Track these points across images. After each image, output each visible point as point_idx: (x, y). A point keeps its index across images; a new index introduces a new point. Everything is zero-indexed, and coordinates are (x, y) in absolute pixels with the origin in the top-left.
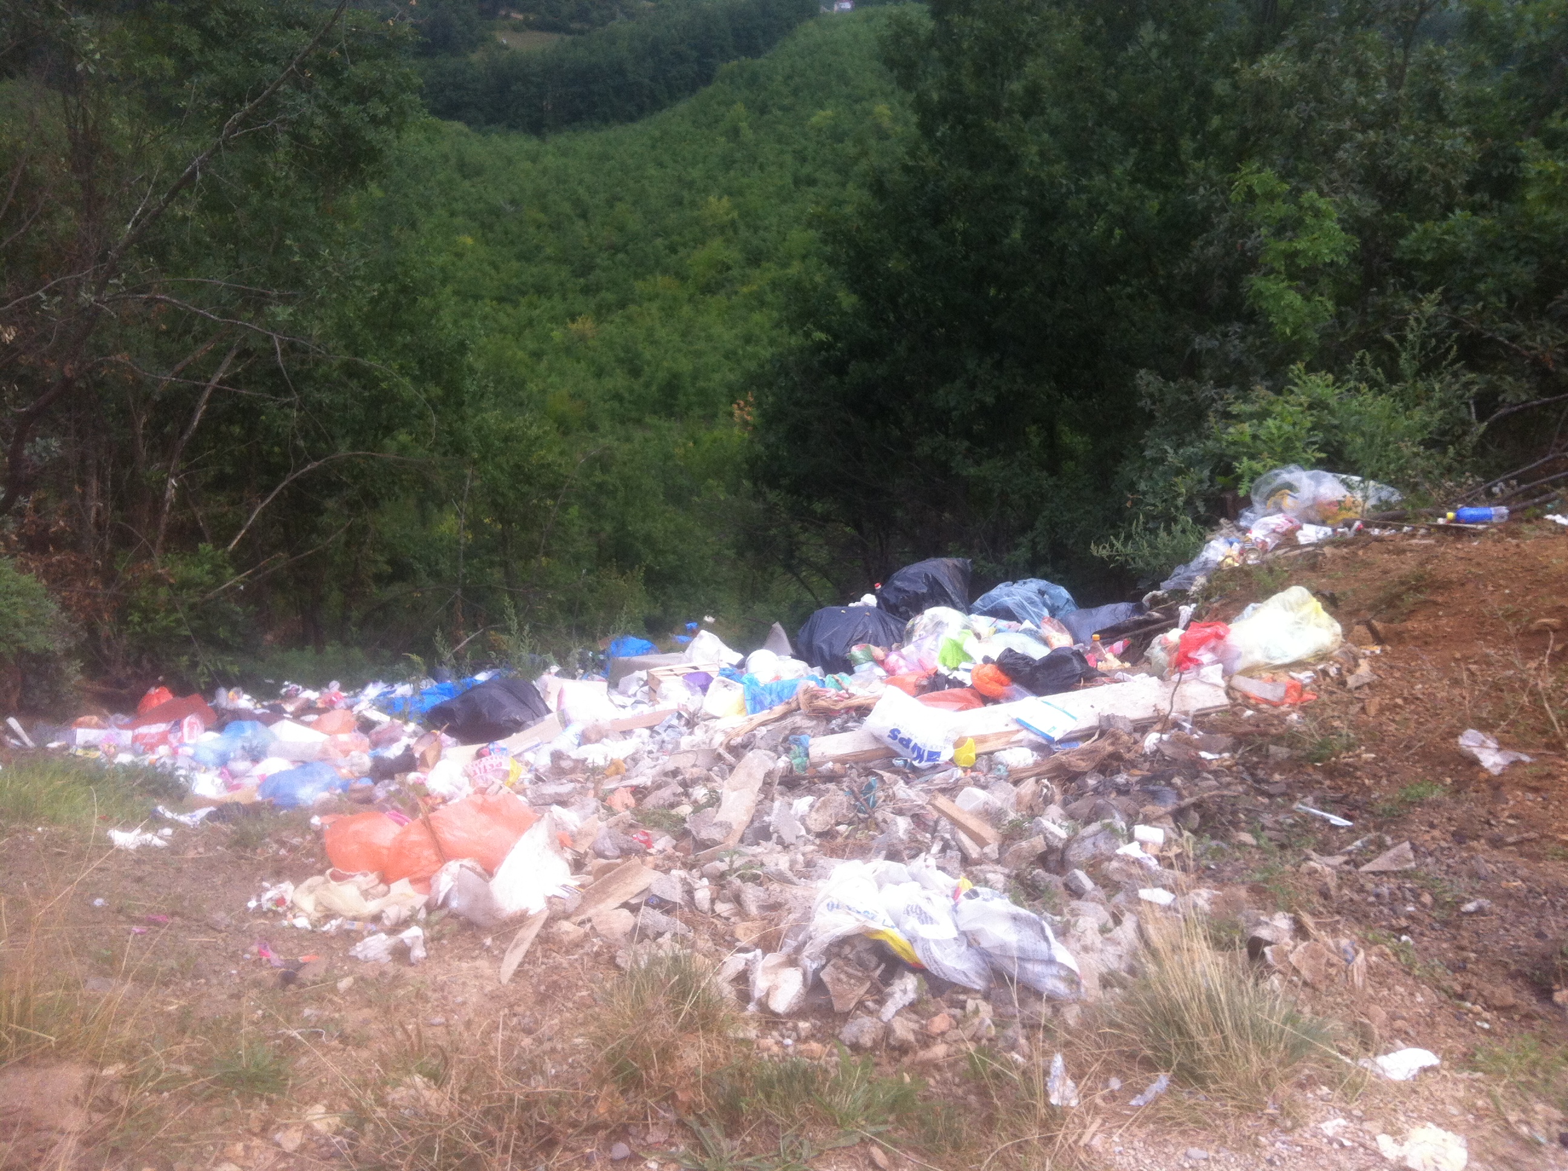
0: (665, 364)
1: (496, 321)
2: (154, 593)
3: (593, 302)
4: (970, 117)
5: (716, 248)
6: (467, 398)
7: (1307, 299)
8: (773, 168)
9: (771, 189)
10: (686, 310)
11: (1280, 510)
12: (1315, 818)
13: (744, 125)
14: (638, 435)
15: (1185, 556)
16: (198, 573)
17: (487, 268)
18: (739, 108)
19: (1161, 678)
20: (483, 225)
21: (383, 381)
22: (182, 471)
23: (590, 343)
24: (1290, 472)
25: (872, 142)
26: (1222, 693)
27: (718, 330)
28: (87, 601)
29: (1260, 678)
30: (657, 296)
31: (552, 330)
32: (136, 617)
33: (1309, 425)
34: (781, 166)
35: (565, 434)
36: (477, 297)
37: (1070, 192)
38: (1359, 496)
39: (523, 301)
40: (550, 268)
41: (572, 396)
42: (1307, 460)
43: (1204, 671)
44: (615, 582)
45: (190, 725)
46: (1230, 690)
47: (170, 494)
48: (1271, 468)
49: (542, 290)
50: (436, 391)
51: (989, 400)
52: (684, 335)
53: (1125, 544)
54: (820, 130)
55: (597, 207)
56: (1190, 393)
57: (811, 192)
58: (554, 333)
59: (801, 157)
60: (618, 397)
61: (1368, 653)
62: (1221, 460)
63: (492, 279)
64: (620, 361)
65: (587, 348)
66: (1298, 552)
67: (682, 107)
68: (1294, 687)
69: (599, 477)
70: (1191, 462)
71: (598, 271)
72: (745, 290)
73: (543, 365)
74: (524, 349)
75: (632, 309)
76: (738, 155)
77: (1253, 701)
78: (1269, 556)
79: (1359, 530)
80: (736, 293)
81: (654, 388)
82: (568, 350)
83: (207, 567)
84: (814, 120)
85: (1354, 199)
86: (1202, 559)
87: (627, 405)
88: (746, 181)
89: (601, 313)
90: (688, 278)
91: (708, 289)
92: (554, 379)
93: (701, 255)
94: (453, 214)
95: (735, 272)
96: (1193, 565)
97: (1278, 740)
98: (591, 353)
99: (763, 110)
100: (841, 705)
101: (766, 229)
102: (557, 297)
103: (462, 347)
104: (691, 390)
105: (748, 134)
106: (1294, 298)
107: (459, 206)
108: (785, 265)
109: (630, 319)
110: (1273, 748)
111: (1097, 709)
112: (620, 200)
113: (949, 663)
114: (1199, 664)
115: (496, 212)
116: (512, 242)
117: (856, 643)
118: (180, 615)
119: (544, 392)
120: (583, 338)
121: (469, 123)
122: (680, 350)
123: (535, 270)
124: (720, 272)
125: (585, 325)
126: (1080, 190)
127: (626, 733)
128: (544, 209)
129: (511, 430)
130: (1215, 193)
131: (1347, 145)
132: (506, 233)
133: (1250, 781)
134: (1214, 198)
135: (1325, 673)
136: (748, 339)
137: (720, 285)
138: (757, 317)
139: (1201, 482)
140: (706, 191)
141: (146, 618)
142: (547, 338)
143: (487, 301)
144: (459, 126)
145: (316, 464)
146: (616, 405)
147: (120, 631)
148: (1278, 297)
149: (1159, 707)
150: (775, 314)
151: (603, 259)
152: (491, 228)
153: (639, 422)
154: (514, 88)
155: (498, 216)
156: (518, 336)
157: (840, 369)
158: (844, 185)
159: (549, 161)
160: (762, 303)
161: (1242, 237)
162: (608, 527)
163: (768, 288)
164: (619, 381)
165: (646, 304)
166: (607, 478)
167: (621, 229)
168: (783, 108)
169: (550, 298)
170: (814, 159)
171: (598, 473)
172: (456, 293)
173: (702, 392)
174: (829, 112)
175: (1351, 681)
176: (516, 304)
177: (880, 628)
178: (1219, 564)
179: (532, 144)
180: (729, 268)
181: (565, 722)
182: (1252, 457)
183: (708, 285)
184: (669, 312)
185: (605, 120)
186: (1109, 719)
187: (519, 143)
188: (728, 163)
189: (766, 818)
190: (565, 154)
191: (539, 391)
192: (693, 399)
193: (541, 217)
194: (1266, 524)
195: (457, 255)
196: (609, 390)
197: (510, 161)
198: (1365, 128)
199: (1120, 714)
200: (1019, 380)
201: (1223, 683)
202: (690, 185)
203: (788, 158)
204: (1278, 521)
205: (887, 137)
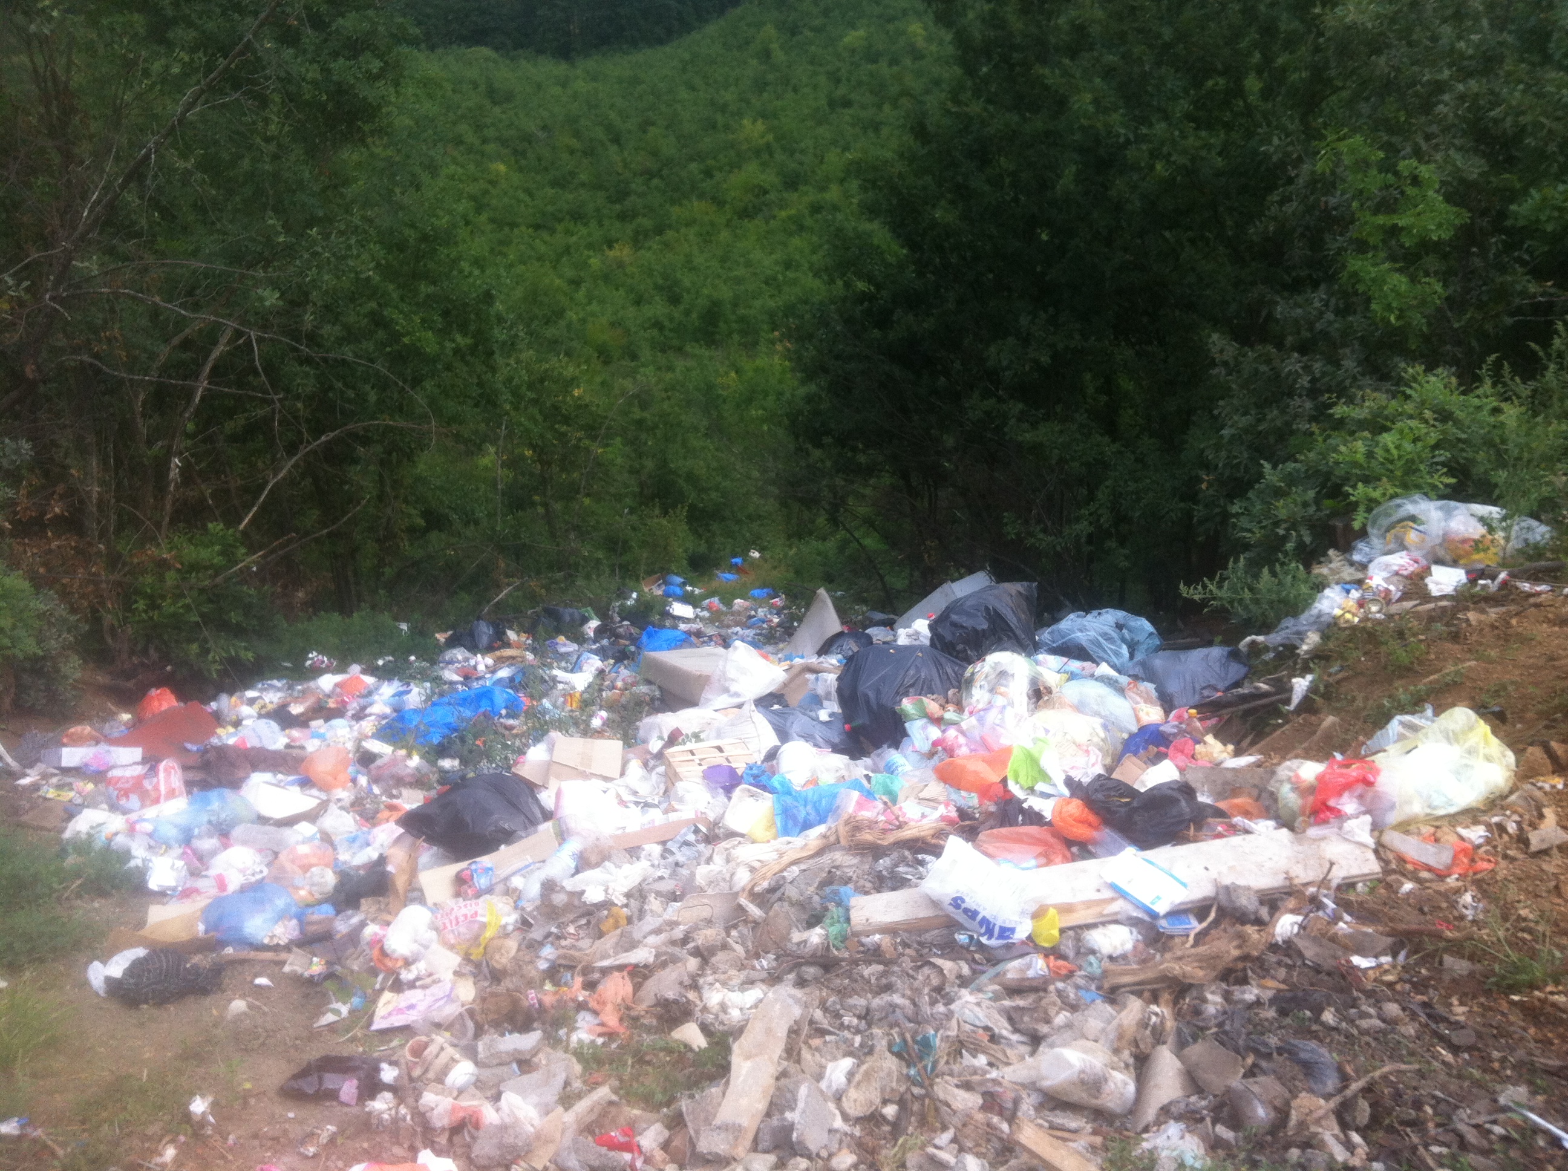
0: (705, 291)
1: (533, 248)
2: (161, 579)
3: (629, 228)
4: (1015, 55)
5: (752, 172)
6: (495, 347)
7: (1413, 280)
8: (806, 90)
9: (806, 111)
10: (725, 235)
11: (1402, 547)
12: (1536, 1130)
13: (774, 46)
14: (680, 364)
15: (1294, 607)
16: (210, 554)
17: (522, 195)
18: (770, 30)
19: (1292, 829)
20: (515, 152)
21: (404, 335)
22: (187, 449)
23: (629, 269)
24: (1415, 502)
25: (908, 62)
26: (1371, 856)
27: (757, 255)
28: (91, 588)
29: (1419, 834)
30: (694, 221)
31: (589, 257)
32: (141, 605)
33: (1432, 442)
34: (815, 87)
35: (606, 363)
36: (513, 225)
37: (1128, 142)
38: (1500, 535)
39: (559, 228)
40: (584, 194)
41: (613, 325)
42: (1434, 487)
43: (1349, 825)
44: (659, 523)
45: (167, 771)
46: (1380, 850)
47: (174, 473)
48: (1392, 497)
49: (577, 216)
50: (463, 341)
51: (1045, 359)
52: (723, 260)
53: (1220, 587)
54: (853, 51)
55: (630, 132)
56: (1269, 361)
57: (847, 114)
58: (592, 261)
59: (835, 78)
60: (658, 325)
61: (1547, 787)
62: (1328, 479)
63: (526, 206)
64: (658, 288)
65: (626, 275)
66: (1431, 606)
67: (712, 29)
68: (1464, 851)
69: (637, 414)
70: (1291, 480)
71: (633, 198)
72: (783, 214)
73: (581, 295)
74: (561, 277)
75: (670, 234)
76: (770, 77)
77: (1410, 867)
78: (1394, 609)
79: (1504, 583)
80: (774, 217)
81: (694, 315)
82: (606, 278)
83: (217, 548)
84: (846, 40)
85: (1458, 158)
86: (1314, 612)
87: (667, 333)
88: (779, 103)
89: (638, 240)
90: (725, 202)
91: (746, 213)
92: (594, 307)
93: (737, 179)
94: (485, 141)
95: (772, 196)
96: (1304, 618)
97: (1456, 948)
98: (629, 281)
99: (794, 31)
100: (891, 838)
101: (802, 152)
102: (593, 224)
103: (488, 298)
104: (733, 317)
105: (779, 56)
106: (1399, 281)
107: (490, 133)
108: (823, 189)
109: (667, 245)
110: (1448, 960)
111: (1213, 874)
112: (653, 124)
113: (1022, 780)
114: (1338, 814)
115: (528, 138)
116: (546, 169)
117: (906, 694)
118: (188, 601)
119: (583, 321)
120: (621, 265)
121: (497, 49)
122: (719, 277)
123: (570, 197)
124: (757, 196)
125: (622, 252)
126: (1140, 139)
127: (633, 852)
128: (577, 134)
129: (546, 370)
130: (1292, 143)
131: (1446, 97)
132: (539, 159)
133: (1423, 1018)
134: (1290, 148)
135: (1501, 828)
136: (788, 265)
137: (757, 210)
138: (796, 241)
139: (1305, 505)
140: (740, 114)
141: (153, 606)
142: (584, 265)
143: (523, 228)
144: (485, 51)
145: (332, 435)
146: (655, 332)
147: (125, 618)
148: (1379, 282)
149: (1292, 874)
150: (815, 239)
151: (638, 185)
152: (523, 154)
153: (680, 350)
154: (540, 12)
155: (530, 143)
156: (555, 265)
157: (883, 321)
158: (880, 107)
159: (581, 86)
160: (801, 228)
161: (1325, 194)
162: (649, 464)
163: (806, 212)
164: (658, 308)
165: (683, 230)
166: (646, 415)
167: (655, 153)
168: (812, 29)
169: (586, 224)
170: (848, 80)
171: (636, 410)
172: (492, 220)
173: (742, 319)
174: (861, 33)
175: (1535, 840)
176: (552, 231)
177: (934, 671)
178: (1336, 619)
179: (561, 69)
180: (766, 192)
181: (562, 835)
182: (1367, 480)
183: (745, 209)
184: (707, 237)
185: (634, 44)
186: (1228, 890)
187: (548, 69)
188: (760, 86)
189: (789, 1115)
190: (595, 79)
191: (579, 320)
192: (734, 326)
193: (574, 143)
194: (1387, 566)
195: (490, 182)
196: (649, 319)
197: (539, 86)
198: (1466, 74)
199: (1241, 882)
200: (1077, 337)
201: (1371, 842)
202: (723, 109)
203: (822, 79)
204: (1402, 562)
205: (922, 57)
